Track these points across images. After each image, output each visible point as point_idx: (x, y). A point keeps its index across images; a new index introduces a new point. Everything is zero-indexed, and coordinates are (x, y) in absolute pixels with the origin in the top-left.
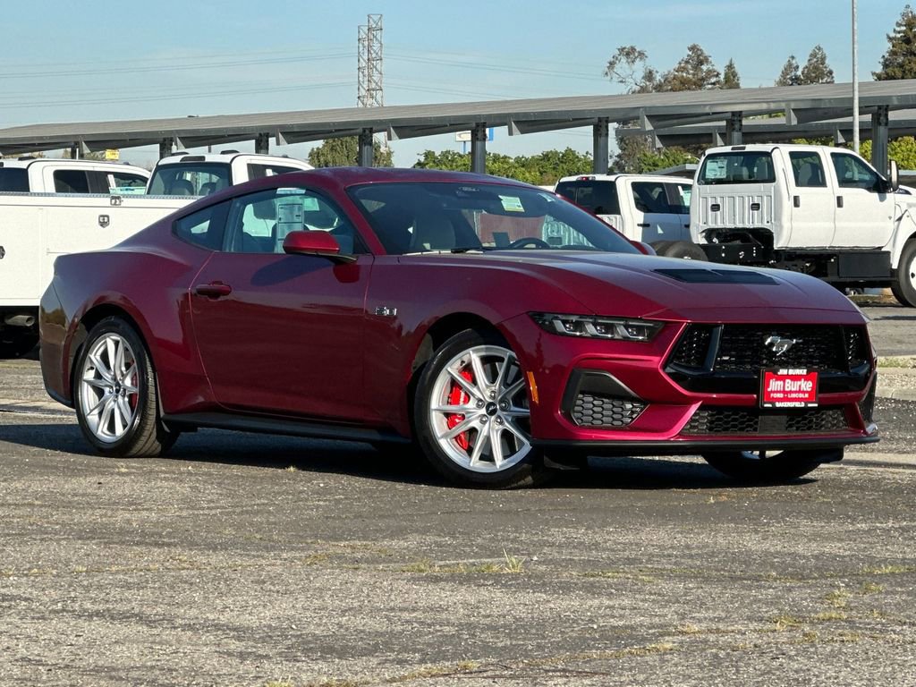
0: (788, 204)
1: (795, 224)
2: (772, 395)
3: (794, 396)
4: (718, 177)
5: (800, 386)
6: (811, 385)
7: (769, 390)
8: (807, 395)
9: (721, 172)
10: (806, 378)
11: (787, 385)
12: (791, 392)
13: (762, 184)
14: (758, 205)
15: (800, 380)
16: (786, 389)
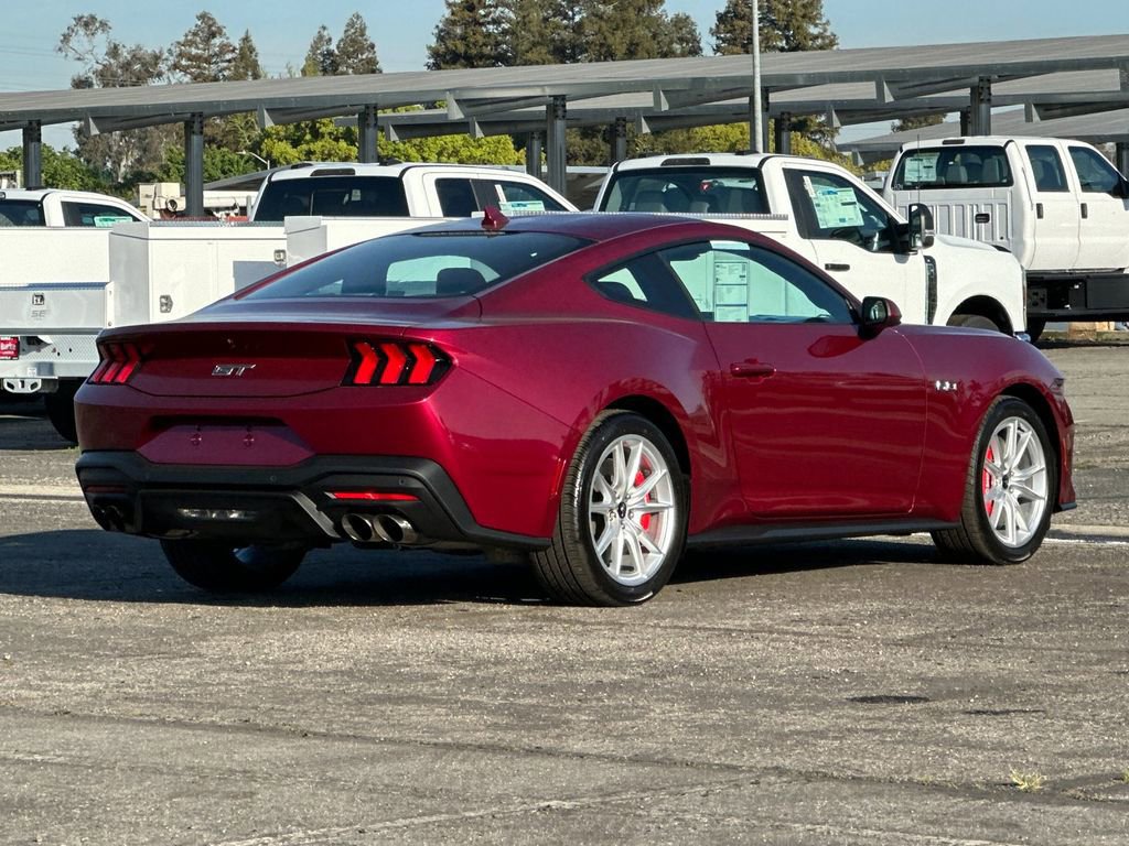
0: (1031, 214)
1: (1038, 241)
4: (924, 179)
9: (928, 173)
13: (992, 189)
14: (987, 215)
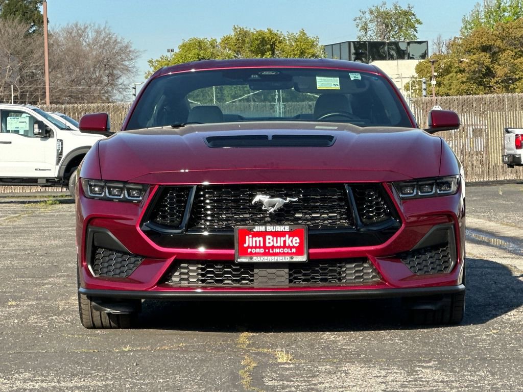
2: (249, 250)
3: (277, 250)
5: (285, 241)
6: (298, 241)
7: (246, 245)
8: (294, 250)
10: (292, 234)
11: (267, 241)
12: (273, 247)
15: (284, 236)
16: (268, 245)
